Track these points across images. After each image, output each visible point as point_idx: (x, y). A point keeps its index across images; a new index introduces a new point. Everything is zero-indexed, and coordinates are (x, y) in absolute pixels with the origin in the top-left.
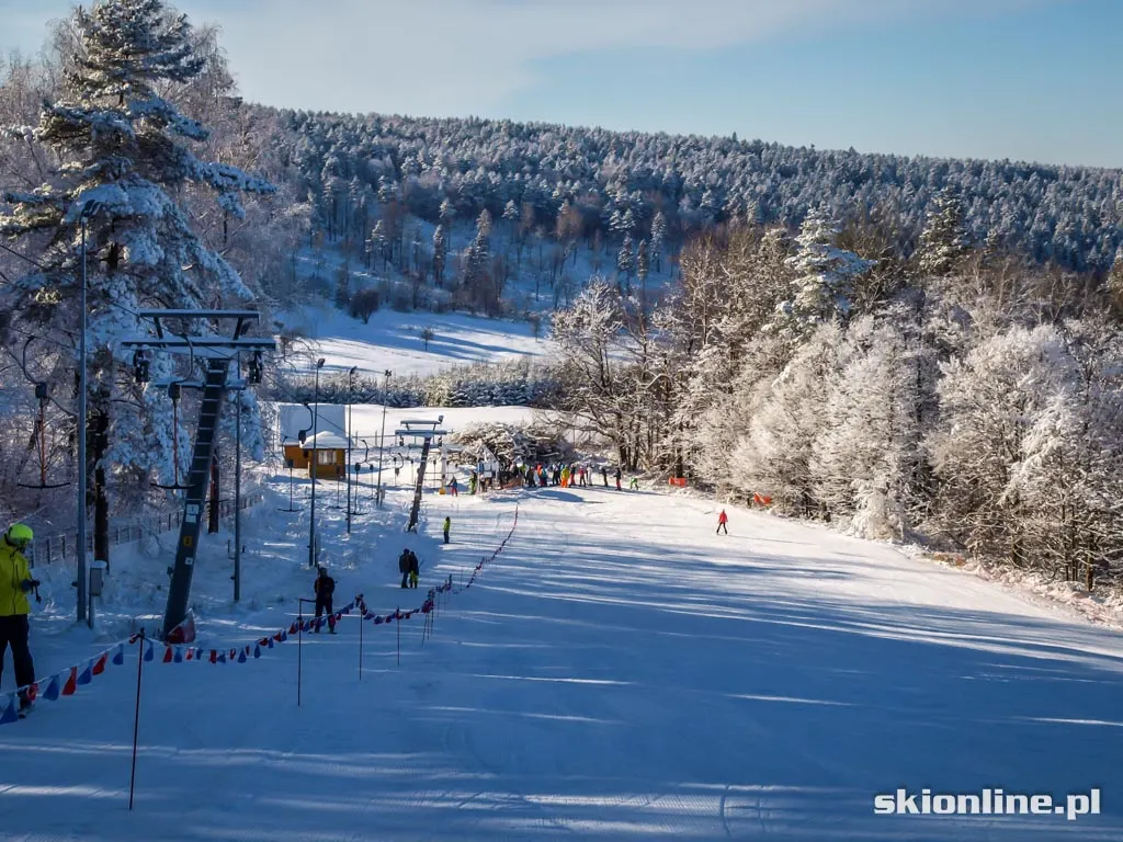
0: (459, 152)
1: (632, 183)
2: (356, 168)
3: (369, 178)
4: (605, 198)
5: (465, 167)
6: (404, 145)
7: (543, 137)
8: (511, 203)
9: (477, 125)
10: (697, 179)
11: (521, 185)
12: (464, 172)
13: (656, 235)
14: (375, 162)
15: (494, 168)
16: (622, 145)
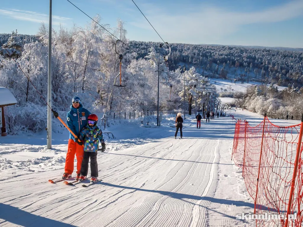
0: (220, 53)
1: (248, 58)
2: (205, 55)
3: (207, 57)
4: (243, 60)
5: (222, 55)
6: (212, 51)
7: (234, 49)
8: (228, 61)
9: (223, 47)
10: (258, 57)
11: (230, 58)
12: (221, 56)
13: (251, 66)
14: (208, 54)
15: (226, 55)
16: (246, 51)
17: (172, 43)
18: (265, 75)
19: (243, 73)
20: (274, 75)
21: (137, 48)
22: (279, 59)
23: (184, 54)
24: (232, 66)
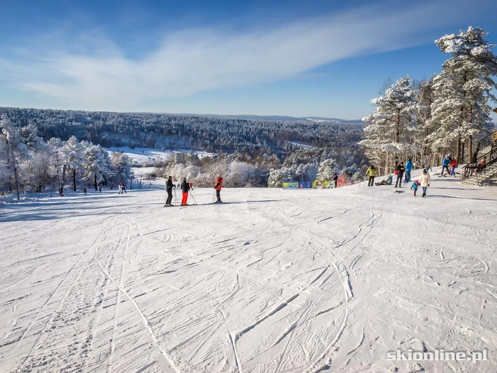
1: (175, 125)
2: (131, 124)
3: (133, 125)
4: (172, 128)
5: (149, 123)
6: (139, 119)
8: (156, 129)
10: (186, 124)
11: (158, 126)
13: (179, 134)
14: (134, 122)
15: (154, 123)
16: (175, 119)
17: (95, 111)
18: (193, 142)
19: (172, 141)
20: (203, 141)
21: (54, 117)
22: (207, 126)
23: (107, 123)
24: (161, 134)
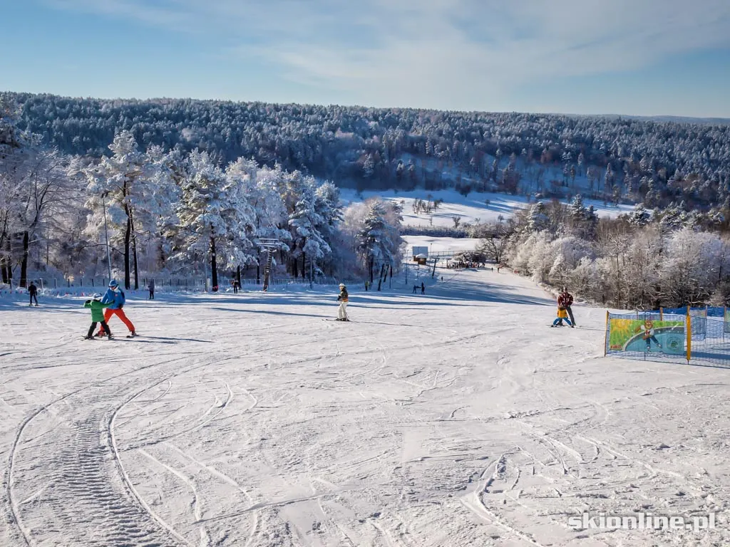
0: (506, 129)
1: (572, 140)
2: (466, 136)
3: (471, 139)
4: (562, 147)
5: (508, 135)
6: (486, 126)
7: (541, 120)
8: (524, 149)
9: (515, 115)
10: (600, 138)
11: (529, 142)
12: (507, 137)
13: (580, 162)
14: (473, 133)
15: (520, 135)
16: (572, 123)
17: (388, 107)
18: (612, 181)
19: (560, 178)
20: (636, 181)
21: (298, 120)
22: (651, 143)
23: (412, 135)
24: (534, 161)
